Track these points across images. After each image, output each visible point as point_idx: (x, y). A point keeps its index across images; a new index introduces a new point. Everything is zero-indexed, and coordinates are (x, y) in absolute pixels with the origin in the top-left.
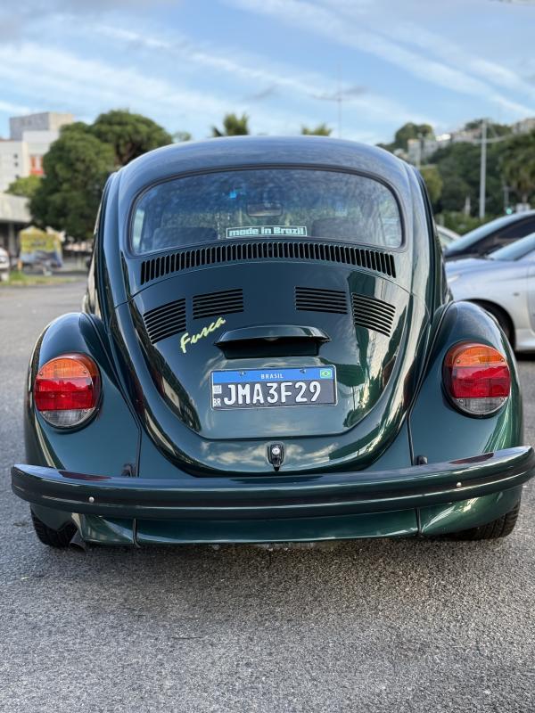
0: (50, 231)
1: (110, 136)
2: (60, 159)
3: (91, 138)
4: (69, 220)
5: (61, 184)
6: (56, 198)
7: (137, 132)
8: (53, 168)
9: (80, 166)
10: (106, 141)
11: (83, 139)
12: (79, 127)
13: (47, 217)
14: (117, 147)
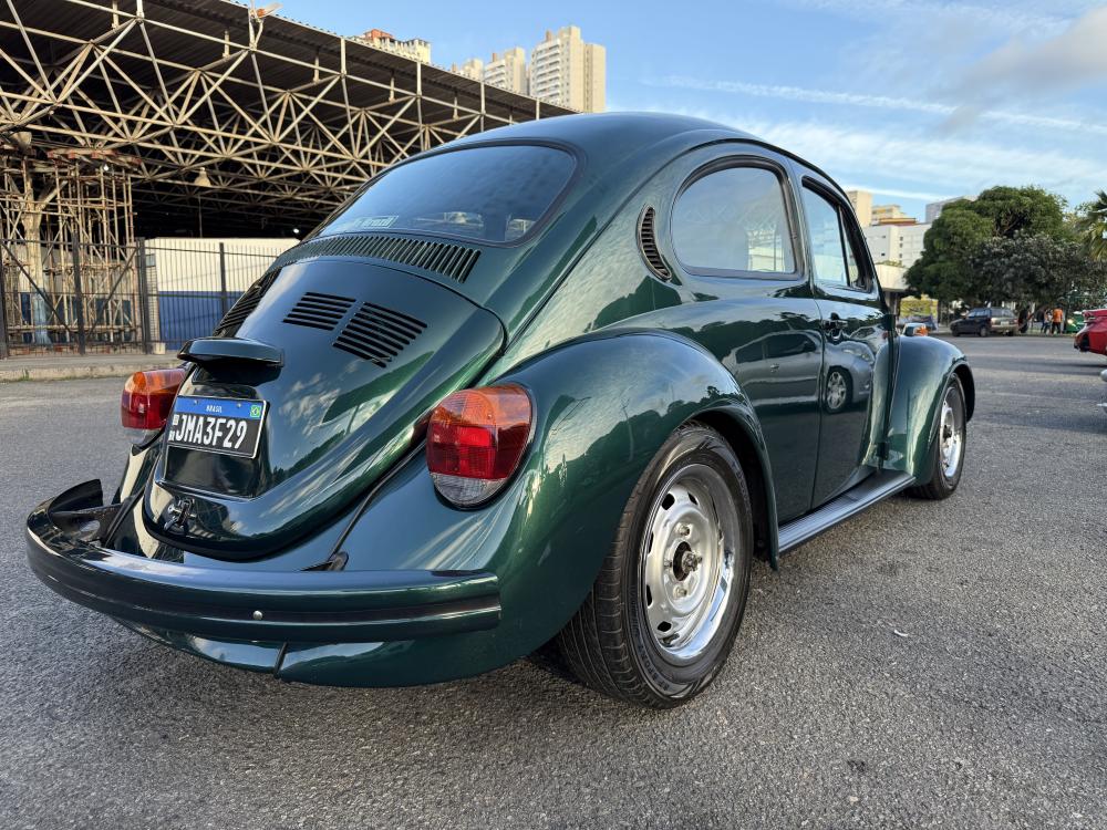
0: (925, 298)
1: (991, 211)
2: (939, 234)
3: (971, 213)
4: (941, 287)
5: (937, 256)
6: (931, 269)
7: (1020, 204)
8: (932, 242)
9: (957, 239)
10: (987, 215)
11: (963, 215)
12: (962, 204)
13: (921, 286)
14: (998, 221)
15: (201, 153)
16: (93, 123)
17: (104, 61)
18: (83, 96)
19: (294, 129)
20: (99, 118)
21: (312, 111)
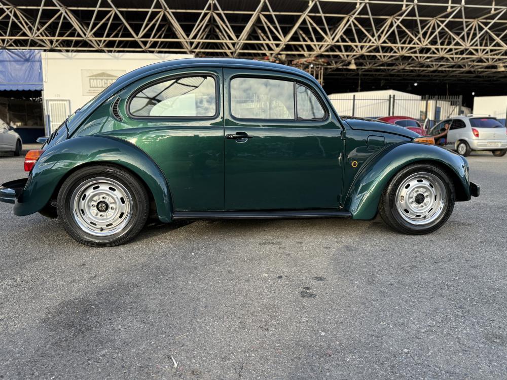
15: (392, 54)
16: (348, 48)
17: (353, 22)
18: (345, 37)
19: (436, 36)
20: (350, 46)
21: (445, 26)
